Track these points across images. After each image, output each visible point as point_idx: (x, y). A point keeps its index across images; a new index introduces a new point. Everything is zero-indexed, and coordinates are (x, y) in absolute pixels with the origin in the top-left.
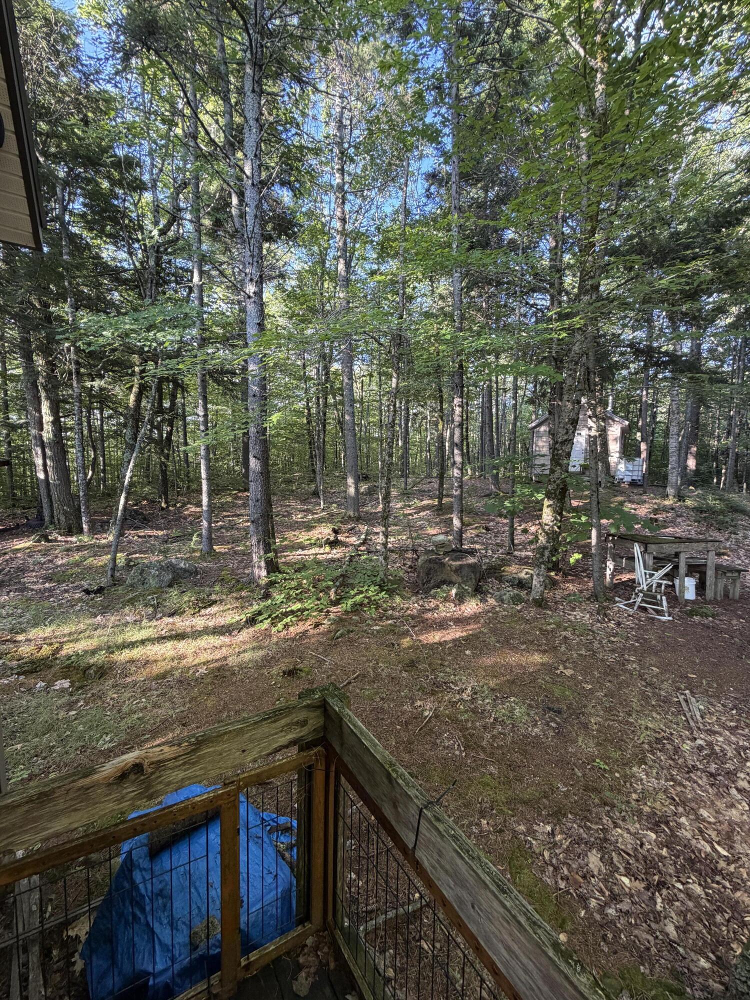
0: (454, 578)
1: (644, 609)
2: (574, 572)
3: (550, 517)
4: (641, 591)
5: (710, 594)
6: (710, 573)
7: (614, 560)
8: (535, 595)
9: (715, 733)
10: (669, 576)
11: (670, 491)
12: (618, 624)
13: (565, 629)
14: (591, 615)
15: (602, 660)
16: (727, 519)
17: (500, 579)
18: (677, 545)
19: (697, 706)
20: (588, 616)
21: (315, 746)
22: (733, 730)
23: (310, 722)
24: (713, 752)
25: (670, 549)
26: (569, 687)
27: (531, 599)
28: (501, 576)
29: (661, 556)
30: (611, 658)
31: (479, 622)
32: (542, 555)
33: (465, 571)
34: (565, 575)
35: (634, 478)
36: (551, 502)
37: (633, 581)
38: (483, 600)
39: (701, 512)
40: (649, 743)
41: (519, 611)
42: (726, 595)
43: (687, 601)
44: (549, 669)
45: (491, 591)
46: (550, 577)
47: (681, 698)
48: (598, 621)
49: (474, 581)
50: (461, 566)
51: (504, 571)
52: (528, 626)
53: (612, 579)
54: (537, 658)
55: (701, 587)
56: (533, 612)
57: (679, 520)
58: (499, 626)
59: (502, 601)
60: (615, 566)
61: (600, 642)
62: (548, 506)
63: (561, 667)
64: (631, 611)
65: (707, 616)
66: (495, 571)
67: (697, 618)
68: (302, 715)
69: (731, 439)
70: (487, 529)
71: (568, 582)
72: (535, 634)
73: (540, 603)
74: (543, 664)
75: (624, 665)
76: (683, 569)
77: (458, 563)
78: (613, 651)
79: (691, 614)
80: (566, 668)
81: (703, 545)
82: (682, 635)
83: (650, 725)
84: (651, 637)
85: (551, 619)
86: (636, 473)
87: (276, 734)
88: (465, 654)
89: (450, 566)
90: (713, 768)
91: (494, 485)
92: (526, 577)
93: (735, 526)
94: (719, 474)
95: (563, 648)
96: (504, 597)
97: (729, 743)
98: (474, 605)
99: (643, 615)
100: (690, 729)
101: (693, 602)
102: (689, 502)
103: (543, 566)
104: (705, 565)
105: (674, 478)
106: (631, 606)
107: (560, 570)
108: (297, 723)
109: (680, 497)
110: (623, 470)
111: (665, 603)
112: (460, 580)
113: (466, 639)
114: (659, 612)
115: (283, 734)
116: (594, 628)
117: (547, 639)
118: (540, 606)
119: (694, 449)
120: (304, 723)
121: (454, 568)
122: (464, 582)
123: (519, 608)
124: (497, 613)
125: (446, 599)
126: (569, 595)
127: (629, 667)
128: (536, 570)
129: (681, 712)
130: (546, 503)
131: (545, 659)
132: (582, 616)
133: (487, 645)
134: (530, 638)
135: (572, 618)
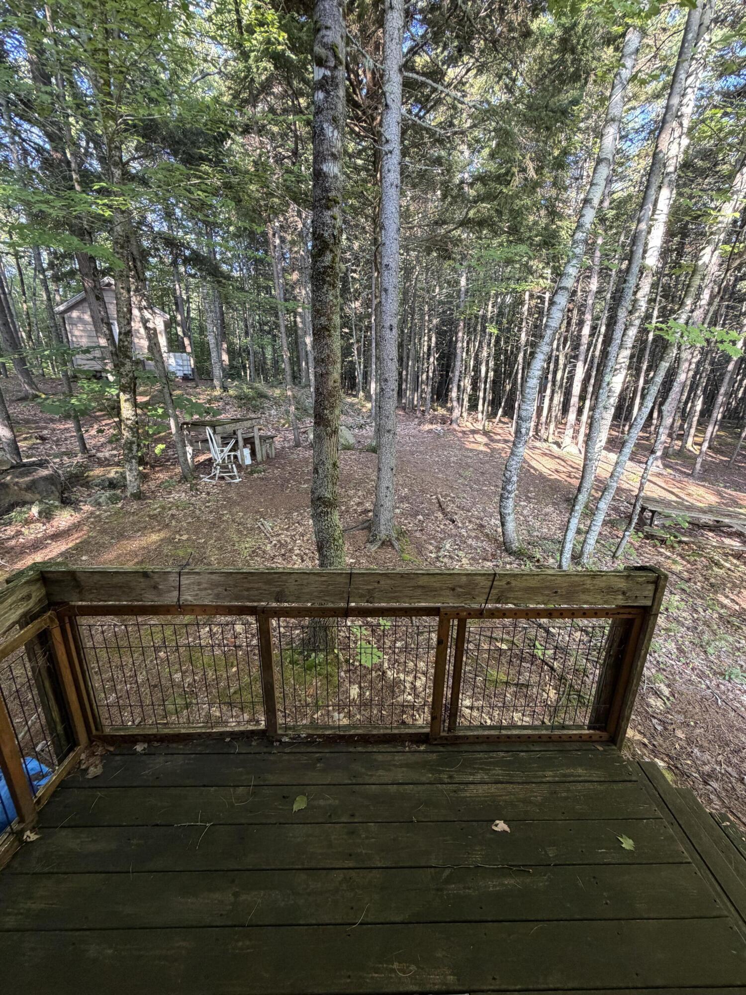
0: (28, 496)
1: (222, 478)
2: (159, 463)
3: (130, 412)
4: (218, 465)
5: (259, 457)
6: (257, 442)
7: (192, 445)
8: (131, 489)
9: (279, 535)
10: (234, 449)
11: (216, 382)
12: (208, 494)
13: (170, 509)
14: (186, 492)
15: (206, 521)
16: (258, 403)
17: (87, 485)
18: (233, 425)
19: (268, 525)
20: (184, 494)
21: (45, 612)
22: (287, 529)
23: (34, 595)
24: (282, 545)
25: (229, 428)
26: (189, 547)
27: (128, 494)
28: (88, 482)
29: (225, 435)
30: (211, 517)
31: (82, 530)
32: (131, 450)
33: (42, 486)
34: (153, 467)
35: (186, 372)
36: (128, 396)
37: (210, 459)
38: (77, 509)
39: (241, 399)
40: (250, 556)
41: (122, 508)
42: (268, 457)
43: (247, 466)
44: (170, 541)
45: (82, 499)
46: (140, 472)
47: (259, 524)
48: (193, 496)
49: (57, 494)
50: (34, 482)
51: (88, 476)
52: (136, 518)
53: (193, 461)
54: (155, 537)
55: (253, 454)
56: (135, 506)
57: (228, 407)
58: (106, 526)
59: (99, 504)
60: (193, 450)
61: (200, 510)
62: (126, 401)
63: (177, 536)
64: (214, 482)
65: (261, 472)
66: (78, 479)
67: (255, 475)
68: (24, 592)
69: (249, 339)
70: (43, 438)
71: (158, 472)
72: (145, 521)
73: (139, 496)
74: (161, 540)
75: (221, 518)
76: (241, 443)
77: (27, 479)
78: (211, 512)
79: (252, 473)
80: (181, 535)
81: (250, 422)
82: (251, 488)
83: (247, 546)
84: (233, 495)
85: (155, 507)
86: (186, 368)
87: (6, 613)
88: (82, 561)
89: (17, 484)
90: (283, 551)
91: (28, 384)
92: (115, 476)
93: (263, 408)
94: (244, 367)
95: (174, 523)
96: (101, 500)
97: (287, 536)
98: (69, 517)
99: (222, 482)
100: (268, 538)
101: (251, 465)
102: (231, 392)
103: (134, 461)
104: (253, 437)
105: (217, 372)
106: (213, 478)
107: (147, 463)
108: (23, 599)
109: (225, 389)
110: (174, 364)
111: (235, 469)
112: (38, 496)
113: (76, 548)
114: (232, 477)
115: (13, 611)
116: (192, 502)
117: (158, 521)
118: (139, 498)
119: (225, 346)
120: (29, 597)
121: (24, 486)
122: (44, 497)
123: (120, 505)
124: (99, 516)
125: (27, 522)
126: (163, 483)
127: (225, 518)
128: (128, 466)
129: (261, 531)
130: (123, 397)
131: (162, 535)
132: (180, 495)
133: (103, 546)
134: (143, 525)
135: (171, 500)
